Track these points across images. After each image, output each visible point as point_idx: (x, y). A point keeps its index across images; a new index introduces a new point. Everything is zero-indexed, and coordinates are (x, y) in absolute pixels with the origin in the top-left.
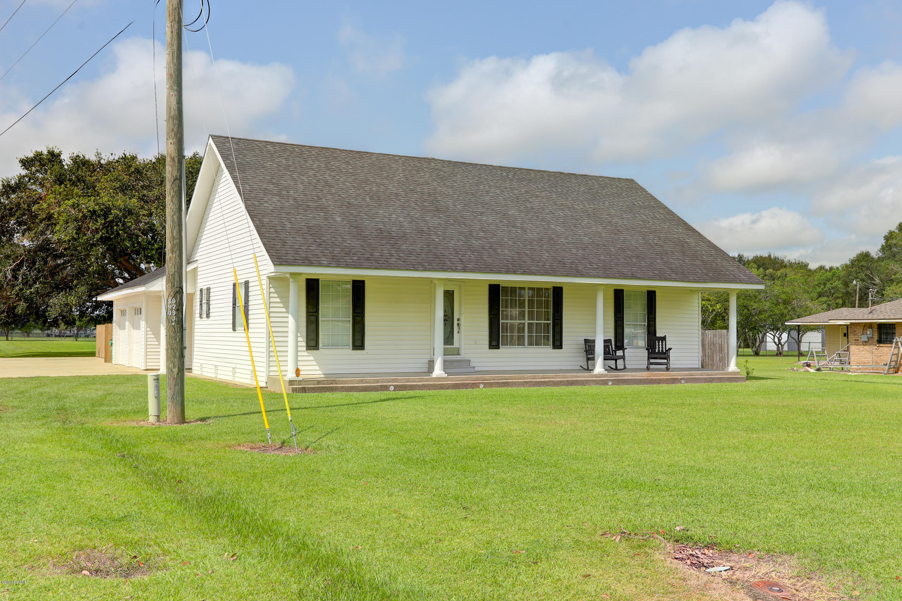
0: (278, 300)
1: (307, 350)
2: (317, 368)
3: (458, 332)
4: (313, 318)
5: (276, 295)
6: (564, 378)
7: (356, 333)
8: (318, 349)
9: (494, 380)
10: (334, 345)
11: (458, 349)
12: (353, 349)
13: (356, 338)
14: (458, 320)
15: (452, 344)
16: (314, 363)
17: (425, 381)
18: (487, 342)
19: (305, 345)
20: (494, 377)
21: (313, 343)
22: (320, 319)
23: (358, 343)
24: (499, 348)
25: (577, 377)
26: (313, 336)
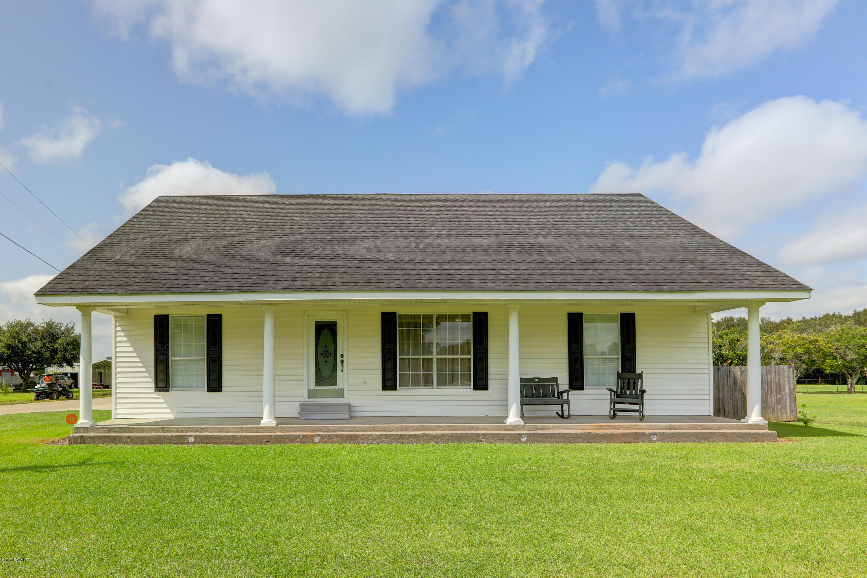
0: (125, 339)
1: (155, 391)
2: (168, 411)
3: (342, 371)
4: (161, 357)
5: (122, 334)
6: (452, 430)
7: (211, 373)
8: (168, 391)
9: (343, 431)
10: (188, 387)
11: (342, 390)
12: (208, 390)
13: (212, 377)
14: (342, 356)
15: (335, 384)
16: (165, 405)
17: (244, 432)
18: (380, 382)
19: (154, 386)
20: (343, 427)
21: (161, 384)
22: (171, 358)
23: (214, 384)
24: (395, 389)
25: (473, 428)
26: (161, 376)
